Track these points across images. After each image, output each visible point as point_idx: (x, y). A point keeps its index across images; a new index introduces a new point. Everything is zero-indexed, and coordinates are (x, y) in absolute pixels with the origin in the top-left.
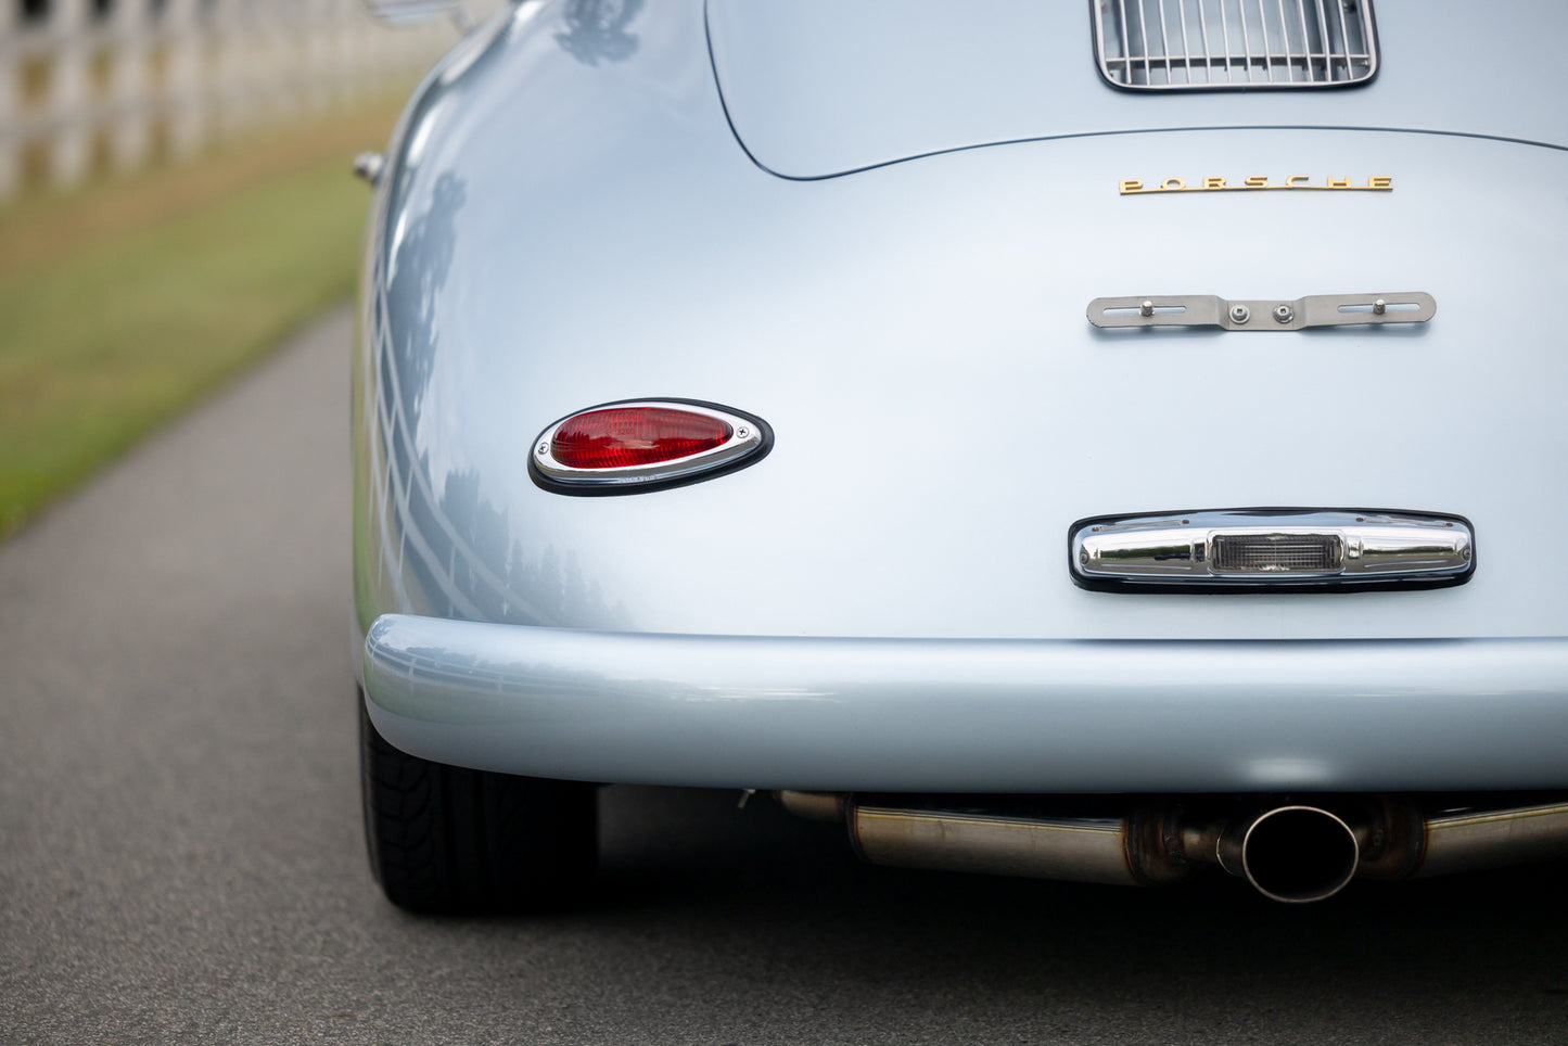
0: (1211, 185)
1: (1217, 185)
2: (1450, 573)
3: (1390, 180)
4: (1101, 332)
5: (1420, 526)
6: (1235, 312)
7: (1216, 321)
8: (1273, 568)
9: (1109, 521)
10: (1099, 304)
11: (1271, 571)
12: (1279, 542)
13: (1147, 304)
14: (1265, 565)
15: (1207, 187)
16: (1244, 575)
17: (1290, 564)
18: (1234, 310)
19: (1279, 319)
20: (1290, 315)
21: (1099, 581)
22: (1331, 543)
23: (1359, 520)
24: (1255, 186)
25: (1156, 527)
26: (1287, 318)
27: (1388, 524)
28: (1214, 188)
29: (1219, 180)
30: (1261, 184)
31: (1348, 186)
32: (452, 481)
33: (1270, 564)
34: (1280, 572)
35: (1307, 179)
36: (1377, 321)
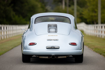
0: (51, 36)
2: (59, 48)
4: (47, 40)
7: (51, 40)
9: (47, 46)
11: (53, 48)
13: (49, 39)
21: (47, 48)
23: (56, 46)
26: (54, 40)
32: (26, 46)
36: (57, 40)
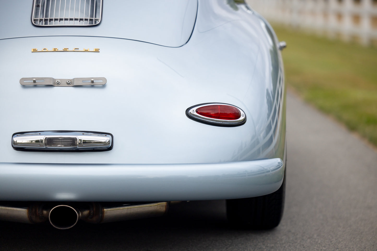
0: (54, 50)
1: (56, 50)
2: (108, 148)
3: (99, 49)
4: (24, 86)
5: (99, 136)
6: (57, 82)
7: (51, 84)
8: (60, 146)
9: (22, 133)
10: (23, 79)
11: (59, 146)
12: (61, 139)
13: (34, 79)
14: (58, 145)
15: (53, 51)
16: (53, 147)
17: (64, 145)
18: (56, 81)
19: (68, 84)
20: (70, 83)
22: (74, 140)
23: (83, 134)
24: (65, 51)
25: (33, 135)
26: (69, 83)
27: (91, 135)
28: (55, 51)
29: (56, 49)
30: (67, 50)
31: (88, 51)
33: (59, 145)
34: (61, 147)
35: (78, 49)
36: (92, 84)
